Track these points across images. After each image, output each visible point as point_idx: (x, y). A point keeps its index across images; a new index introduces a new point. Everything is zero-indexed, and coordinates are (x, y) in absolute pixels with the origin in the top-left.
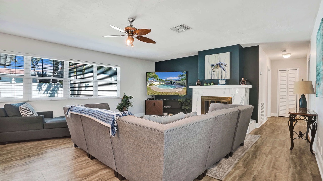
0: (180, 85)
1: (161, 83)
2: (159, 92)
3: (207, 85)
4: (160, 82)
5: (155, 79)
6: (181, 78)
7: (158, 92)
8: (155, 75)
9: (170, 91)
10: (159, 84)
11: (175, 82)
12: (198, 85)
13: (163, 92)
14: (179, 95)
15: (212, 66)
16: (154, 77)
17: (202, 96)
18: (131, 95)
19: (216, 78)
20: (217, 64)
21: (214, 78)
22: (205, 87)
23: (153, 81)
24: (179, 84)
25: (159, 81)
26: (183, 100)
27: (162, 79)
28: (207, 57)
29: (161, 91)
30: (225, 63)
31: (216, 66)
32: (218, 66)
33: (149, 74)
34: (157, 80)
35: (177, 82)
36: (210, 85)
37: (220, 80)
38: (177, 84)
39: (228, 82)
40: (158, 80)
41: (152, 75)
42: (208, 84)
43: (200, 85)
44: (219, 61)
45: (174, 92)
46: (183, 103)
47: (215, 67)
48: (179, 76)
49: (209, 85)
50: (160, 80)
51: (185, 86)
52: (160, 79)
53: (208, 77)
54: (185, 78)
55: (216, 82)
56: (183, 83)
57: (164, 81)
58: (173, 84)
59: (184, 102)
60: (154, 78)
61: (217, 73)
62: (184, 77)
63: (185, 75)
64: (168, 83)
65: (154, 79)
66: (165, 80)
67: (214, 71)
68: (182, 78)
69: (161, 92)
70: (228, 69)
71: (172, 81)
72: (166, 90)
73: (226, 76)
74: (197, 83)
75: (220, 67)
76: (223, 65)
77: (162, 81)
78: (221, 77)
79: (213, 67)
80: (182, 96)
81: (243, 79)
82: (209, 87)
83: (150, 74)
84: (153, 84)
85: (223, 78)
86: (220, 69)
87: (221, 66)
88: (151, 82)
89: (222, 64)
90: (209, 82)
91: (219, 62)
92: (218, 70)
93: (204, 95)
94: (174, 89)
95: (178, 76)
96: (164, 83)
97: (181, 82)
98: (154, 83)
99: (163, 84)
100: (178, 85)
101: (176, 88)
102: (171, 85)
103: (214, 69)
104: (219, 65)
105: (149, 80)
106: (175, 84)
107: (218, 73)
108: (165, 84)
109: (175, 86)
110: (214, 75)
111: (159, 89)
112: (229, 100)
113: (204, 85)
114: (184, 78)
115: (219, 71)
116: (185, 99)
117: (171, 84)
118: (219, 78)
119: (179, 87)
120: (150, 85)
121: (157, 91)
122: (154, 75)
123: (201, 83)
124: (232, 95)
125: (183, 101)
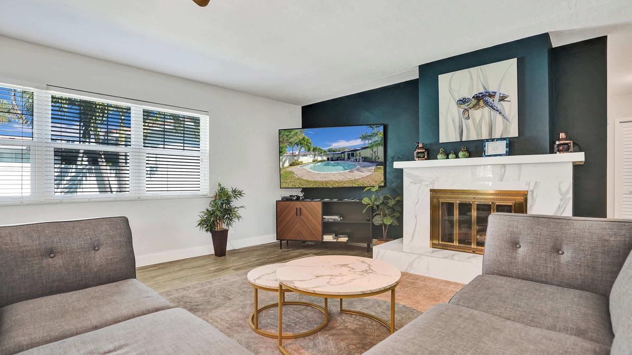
0: (365, 159)
1: (319, 158)
2: (315, 182)
3: (448, 158)
4: (315, 155)
5: (303, 149)
6: (367, 142)
7: (311, 181)
8: (303, 139)
9: (341, 178)
10: (314, 161)
11: (352, 154)
12: (419, 157)
13: (325, 180)
14: (365, 187)
15: (463, 101)
16: (300, 143)
17: (431, 190)
18: (239, 189)
19: (474, 137)
20: (478, 98)
21: (468, 136)
22: (440, 162)
23: (297, 153)
24: (362, 158)
25: (312, 153)
26: (376, 200)
27: (321, 148)
28: (443, 80)
29: (318, 179)
30: (503, 92)
31: (474, 102)
32: (481, 103)
33: (287, 136)
34: (309, 150)
35: (358, 152)
36: (457, 157)
37: (487, 140)
38: (358, 158)
39: (514, 147)
40: (312, 149)
41: (295, 137)
42: (450, 156)
43: (426, 159)
44: (484, 88)
45: (352, 181)
46: (375, 207)
47: (471, 105)
48: (364, 138)
49: (454, 156)
50: (314, 150)
51: (377, 162)
52: (315, 147)
53: (447, 134)
54: (377, 141)
55: (475, 149)
56: (374, 155)
57: (325, 152)
58: (349, 158)
59: (378, 206)
60: (299, 146)
61: (477, 122)
62: (376, 138)
63: (377, 134)
64: (336, 157)
65: (301, 148)
66: (329, 151)
67: (468, 118)
68: (370, 142)
69: (317, 181)
70: (511, 108)
71: (345, 152)
72: (332, 176)
73: (505, 128)
74: (418, 153)
75: (486, 103)
76: (497, 97)
77: (321, 153)
78: (491, 133)
79: (465, 106)
80: (374, 190)
81: (562, 135)
82: (452, 161)
83: (291, 136)
84: (298, 160)
85: (497, 135)
86: (487, 109)
87: (490, 100)
88: (294, 155)
89: (492, 95)
90: (453, 150)
91: (482, 91)
92: (481, 114)
93: (437, 187)
94: (351, 172)
95: (361, 138)
96: (325, 158)
97: (367, 153)
98: (303, 159)
99: (325, 161)
100: (361, 162)
101: (357, 170)
102: (342, 162)
103: (466, 110)
104: (482, 99)
105: (289, 152)
106: (352, 159)
107: (480, 121)
108: (328, 159)
109: (353, 163)
110: (468, 129)
111: (314, 174)
112: (520, 199)
113: (439, 156)
114: (375, 142)
115: (482, 118)
116: (382, 198)
117: (344, 160)
118: (485, 136)
119: (364, 167)
120: (291, 165)
121: (310, 179)
122: (301, 138)
123: (430, 153)
124: (528, 184)
125: (377, 203)
